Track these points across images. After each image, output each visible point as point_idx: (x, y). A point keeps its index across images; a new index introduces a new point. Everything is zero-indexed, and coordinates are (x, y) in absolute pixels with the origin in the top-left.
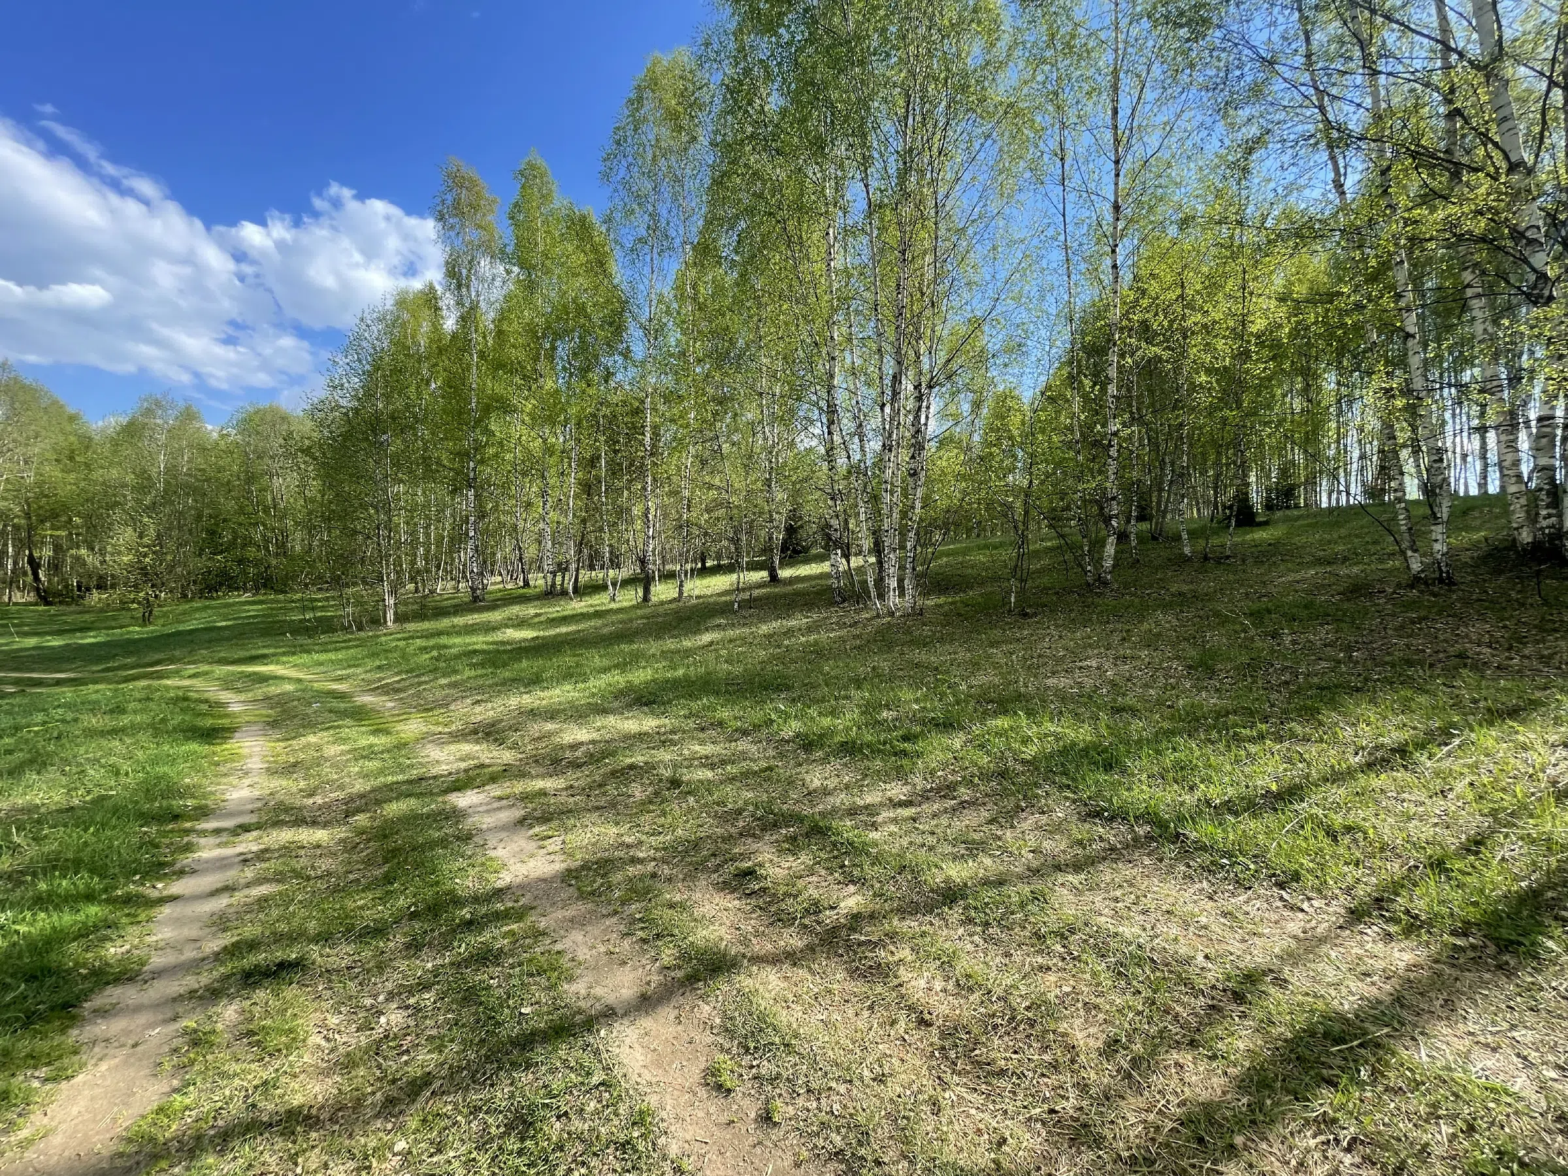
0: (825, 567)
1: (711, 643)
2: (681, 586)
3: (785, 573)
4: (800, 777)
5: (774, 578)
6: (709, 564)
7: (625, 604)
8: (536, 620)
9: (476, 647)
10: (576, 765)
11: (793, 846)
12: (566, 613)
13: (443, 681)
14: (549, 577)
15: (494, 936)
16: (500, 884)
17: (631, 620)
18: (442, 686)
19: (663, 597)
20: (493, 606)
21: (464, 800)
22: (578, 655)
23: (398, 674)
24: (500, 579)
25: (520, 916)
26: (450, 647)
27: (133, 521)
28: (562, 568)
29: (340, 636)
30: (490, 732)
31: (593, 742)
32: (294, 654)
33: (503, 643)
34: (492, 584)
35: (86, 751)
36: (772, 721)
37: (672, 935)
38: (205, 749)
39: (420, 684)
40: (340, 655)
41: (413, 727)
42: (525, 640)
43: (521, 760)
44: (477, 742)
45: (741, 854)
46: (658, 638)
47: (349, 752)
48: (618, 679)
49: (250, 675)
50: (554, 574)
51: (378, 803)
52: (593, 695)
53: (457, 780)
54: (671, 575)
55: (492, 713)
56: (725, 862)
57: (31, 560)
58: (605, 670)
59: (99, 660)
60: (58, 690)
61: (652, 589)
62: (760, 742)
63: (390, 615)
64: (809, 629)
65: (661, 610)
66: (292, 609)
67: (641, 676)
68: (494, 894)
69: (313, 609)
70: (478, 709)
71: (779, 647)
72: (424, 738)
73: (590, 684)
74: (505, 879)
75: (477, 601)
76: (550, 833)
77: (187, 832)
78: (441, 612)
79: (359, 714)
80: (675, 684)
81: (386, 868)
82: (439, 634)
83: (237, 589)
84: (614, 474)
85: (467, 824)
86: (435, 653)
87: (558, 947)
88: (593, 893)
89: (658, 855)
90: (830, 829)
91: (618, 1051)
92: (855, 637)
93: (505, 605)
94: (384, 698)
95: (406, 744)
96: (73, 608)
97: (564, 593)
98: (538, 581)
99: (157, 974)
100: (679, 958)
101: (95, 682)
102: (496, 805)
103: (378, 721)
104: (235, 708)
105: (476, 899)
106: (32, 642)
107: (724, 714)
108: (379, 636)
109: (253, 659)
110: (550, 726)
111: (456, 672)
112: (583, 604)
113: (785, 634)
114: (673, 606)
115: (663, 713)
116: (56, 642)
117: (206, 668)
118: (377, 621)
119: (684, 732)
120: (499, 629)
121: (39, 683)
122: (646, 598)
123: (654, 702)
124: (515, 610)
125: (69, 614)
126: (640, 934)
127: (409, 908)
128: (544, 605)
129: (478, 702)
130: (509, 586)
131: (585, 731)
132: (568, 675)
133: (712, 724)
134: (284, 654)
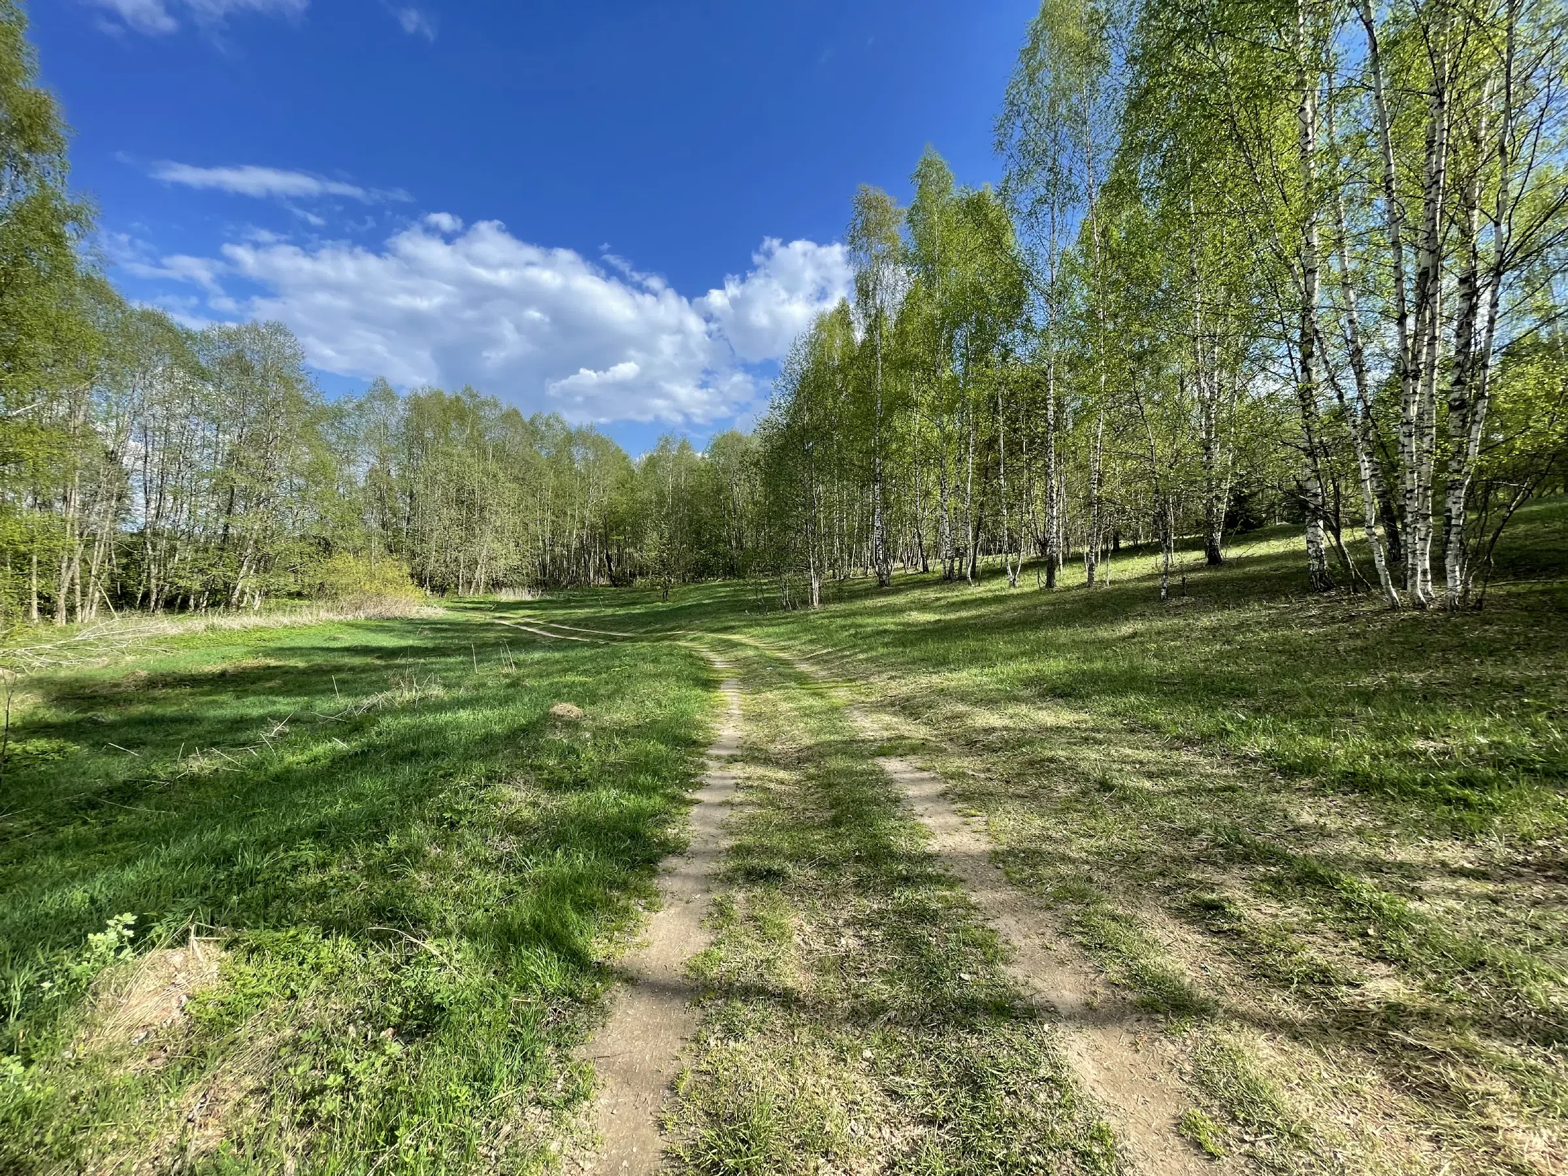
0: (1299, 543)
1: (1134, 635)
2: (1091, 569)
3: (1231, 553)
4: (1279, 806)
5: (1214, 559)
6: (1123, 544)
7: (1026, 589)
8: (938, 603)
9: (887, 627)
10: (991, 749)
11: (1277, 888)
12: (965, 598)
13: (861, 656)
14: (948, 562)
15: (931, 897)
16: (929, 849)
17: (1035, 607)
18: (860, 660)
19: (1069, 582)
20: (897, 591)
21: (892, 765)
22: (982, 640)
23: (825, 647)
24: (902, 565)
25: (952, 883)
26: (864, 626)
27: (657, 527)
28: (959, 553)
29: (781, 613)
30: (907, 707)
31: (1006, 728)
32: (751, 626)
33: (909, 625)
34: (896, 570)
35: (643, 689)
36: (1228, 733)
37: (1118, 951)
38: (705, 694)
39: (843, 657)
40: (782, 629)
41: (841, 694)
42: (929, 622)
43: (936, 736)
44: (895, 714)
45: (1200, 882)
46: (1068, 625)
47: (796, 709)
48: (1027, 667)
49: (725, 641)
50: (952, 559)
51: (822, 756)
52: (1002, 681)
53: (881, 747)
54: (1078, 558)
55: (905, 688)
56: (1179, 886)
57: (608, 557)
58: (1012, 657)
59: (643, 625)
60: (623, 644)
61: (1057, 573)
62: (1213, 755)
63: (816, 597)
64: (1273, 624)
65: (1067, 595)
66: (748, 591)
67: (1054, 666)
68: (925, 858)
69: (762, 591)
70: (893, 684)
71: (1229, 642)
72: (851, 704)
73: (997, 669)
74: (934, 846)
75: (883, 586)
76: (973, 812)
77: (702, 755)
78: (854, 595)
79: (802, 680)
80: (1093, 678)
81: (833, 812)
82: (854, 614)
83: (713, 575)
84: (1012, 454)
85: (895, 789)
86: (852, 631)
87: (991, 925)
88: (1022, 881)
89: (1090, 858)
90: (1338, 881)
91: (1065, 1053)
92: (1352, 636)
93: (907, 590)
94: (817, 667)
95: (837, 709)
96: (628, 589)
97: (962, 578)
98: (937, 567)
99: (695, 854)
100: (1129, 977)
101: (642, 641)
102: (918, 775)
103: (813, 686)
104: (718, 666)
105: (910, 858)
106: (609, 611)
107: (1159, 716)
108: (808, 615)
109: (725, 629)
110: (961, 708)
111: (872, 649)
112: (981, 589)
113: (1236, 628)
114: (1083, 591)
115: (1081, 708)
116: (621, 612)
117: (700, 634)
118: (806, 603)
119: (1109, 731)
120: (905, 611)
121: (614, 639)
122: (1050, 583)
123: (1070, 695)
124: (917, 594)
125: (625, 593)
126: (1079, 938)
127: (854, 852)
128: (944, 590)
129: (892, 678)
130: (910, 572)
131: (997, 716)
132: (974, 658)
133: (1144, 726)
134: (745, 626)
